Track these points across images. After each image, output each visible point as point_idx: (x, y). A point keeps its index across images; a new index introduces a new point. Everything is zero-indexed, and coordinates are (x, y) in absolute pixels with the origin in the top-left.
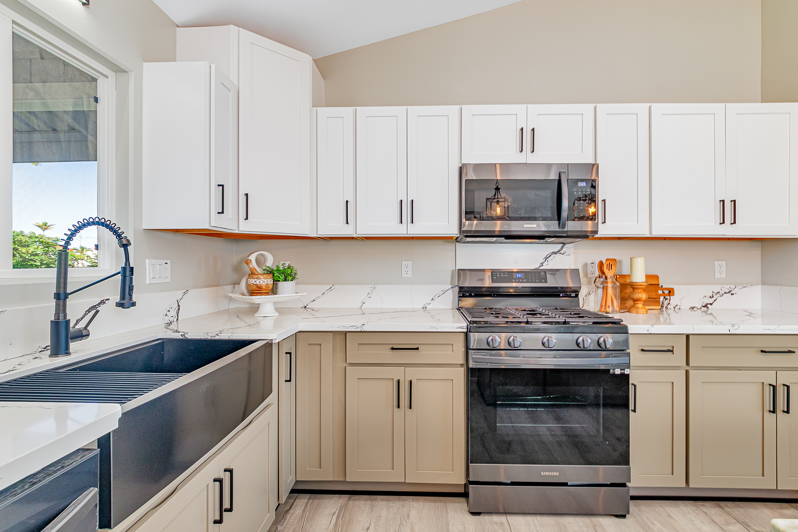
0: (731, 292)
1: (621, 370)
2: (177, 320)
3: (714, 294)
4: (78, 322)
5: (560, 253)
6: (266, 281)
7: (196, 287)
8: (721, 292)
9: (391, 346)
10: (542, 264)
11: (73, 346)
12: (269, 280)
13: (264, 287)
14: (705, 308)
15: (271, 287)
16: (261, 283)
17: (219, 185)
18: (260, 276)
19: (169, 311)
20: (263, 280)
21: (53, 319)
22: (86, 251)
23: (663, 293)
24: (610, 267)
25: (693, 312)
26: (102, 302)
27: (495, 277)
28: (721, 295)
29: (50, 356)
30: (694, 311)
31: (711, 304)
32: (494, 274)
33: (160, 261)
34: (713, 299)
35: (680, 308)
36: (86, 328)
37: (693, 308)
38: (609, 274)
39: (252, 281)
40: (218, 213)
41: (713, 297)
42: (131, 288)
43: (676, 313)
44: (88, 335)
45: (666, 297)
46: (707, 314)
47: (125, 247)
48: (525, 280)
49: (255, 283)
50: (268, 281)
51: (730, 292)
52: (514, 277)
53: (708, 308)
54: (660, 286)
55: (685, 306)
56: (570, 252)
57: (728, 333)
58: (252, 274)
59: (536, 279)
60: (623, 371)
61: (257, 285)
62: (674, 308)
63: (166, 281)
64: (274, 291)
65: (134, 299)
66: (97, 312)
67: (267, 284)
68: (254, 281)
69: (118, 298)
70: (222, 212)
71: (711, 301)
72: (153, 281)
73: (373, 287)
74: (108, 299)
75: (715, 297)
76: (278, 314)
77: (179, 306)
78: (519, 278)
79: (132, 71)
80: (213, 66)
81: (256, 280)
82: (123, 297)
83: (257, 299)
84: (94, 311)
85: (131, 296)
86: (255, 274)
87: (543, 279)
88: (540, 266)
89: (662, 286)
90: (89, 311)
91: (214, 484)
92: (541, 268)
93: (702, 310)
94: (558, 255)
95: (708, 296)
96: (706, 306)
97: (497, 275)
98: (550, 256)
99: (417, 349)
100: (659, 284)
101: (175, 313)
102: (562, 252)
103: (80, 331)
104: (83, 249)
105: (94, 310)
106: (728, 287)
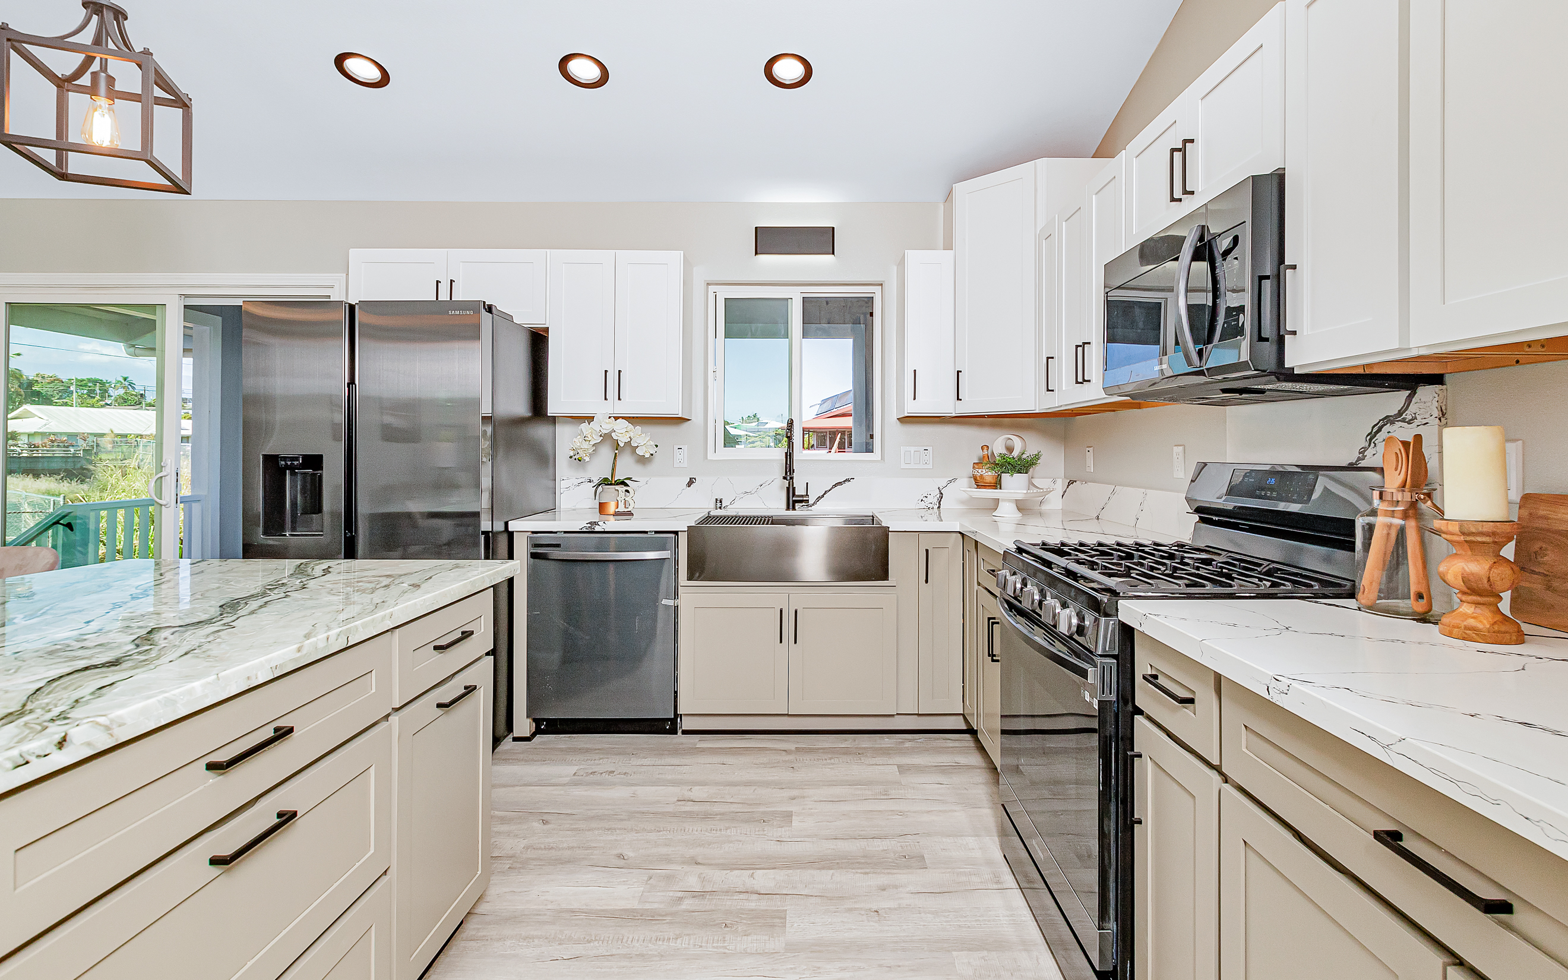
2: (939, 507)
5: (1403, 420)
10: (1364, 452)
19: (926, 497)
26: (848, 480)
27: (1235, 481)
32: (1236, 475)
33: (917, 448)
48: (1274, 495)
52: (1263, 483)
56: (1428, 415)
59: (1293, 493)
63: (926, 467)
72: (908, 467)
77: (941, 494)
78: (1269, 488)
90: (833, 485)
94: (1396, 424)
97: (1239, 476)
98: (1379, 430)
101: (935, 501)
102: (1408, 416)
105: (839, 485)
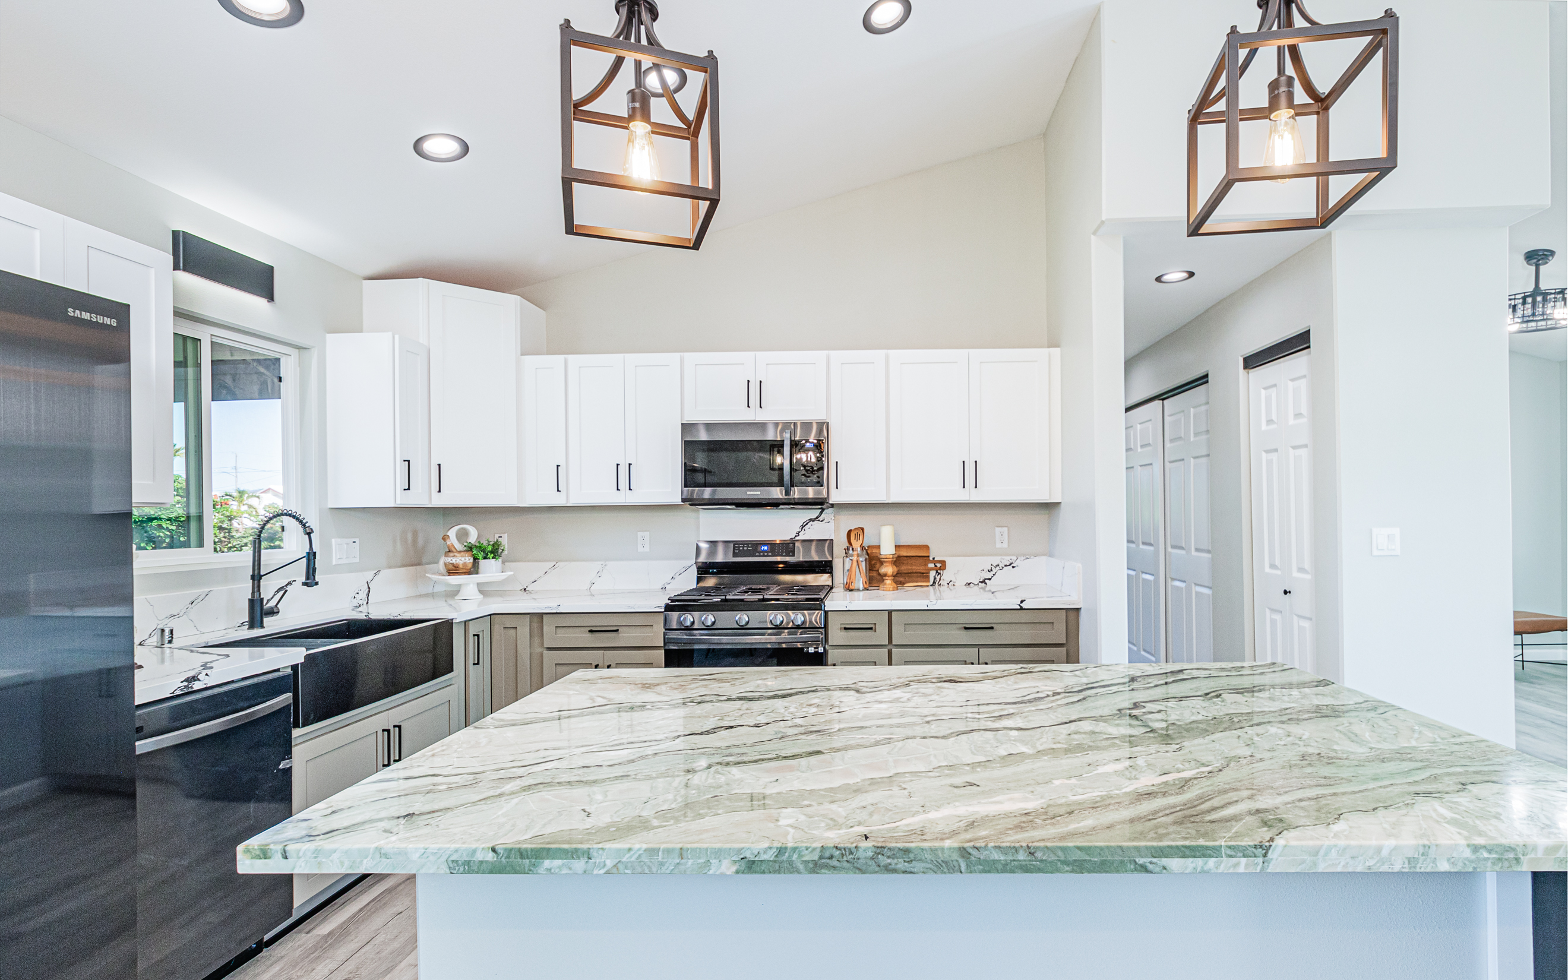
0: (1013, 565)
1: (815, 648)
3: (993, 567)
4: (268, 601)
5: (819, 520)
6: (463, 559)
7: (390, 567)
8: (1001, 565)
9: (589, 629)
10: (798, 534)
11: (267, 620)
12: (467, 558)
13: (461, 566)
14: (983, 584)
15: (470, 566)
16: (457, 562)
17: (404, 461)
18: (456, 554)
19: (358, 593)
20: (460, 558)
21: (250, 597)
22: (249, 497)
23: (936, 566)
24: (857, 537)
25: (969, 589)
26: (290, 583)
27: (737, 550)
28: (1001, 568)
29: (248, 629)
30: (971, 587)
31: (990, 579)
32: (737, 547)
33: (347, 540)
34: (992, 573)
35: (955, 584)
36: (276, 605)
37: (969, 584)
38: (856, 544)
39: (449, 560)
40: (405, 490)
41: (992, 570)
42: (314, 570)
43: (950, 591)
44: (278, 612)
45: (939, 571)
46: (985, 591)
47: (309, 534)
48: (770, 554)
49: (451, 562)
50: (465, 559)
51: (1011, 564)
52: (759, 549)
53: (986, 584)
54: (931, 559)
55: (960, 582)
56: (830, 519)
57: (927, 608)
58: (450, 551)
59: (782, 552)
60: (817, 650)
61: (453, 564)
62: (948, 584)
63: (354, 561)
64: (474, 569)
65: (317, 580)
66: (286, 591)
67: (465, 563)
68: (450, 560)
69: (304, 579)
70: (409, 489)
71: (989, 575)
72: (340, 562)
73: (604, 564)
74: (295, 581)
75: (994, 571)
76: (482, 596)
77: (369, 588)
78: (764, 551)
79: (313, 347)
80: (397, 337)
81: (452, 558)
82: (308, 578)
83: (455, 580)
84: (283, 592)
85: (314, 576)
86: (453, 552)
87: (792, 552)
88: (796, 536)
89: (934, 558)
90: (277, 592)
91: (383, 734)
92: (797, 538)
93: (980, 586)
94: (816, 522)
95: (986, 570)
96: (983, 582)
97: (739, 547)
98: (807, 524)
99: (617, 630)
100: (929, 556)
101: (364, 596)
102: (821, 518)
103: (272, 608)
104: (241, 493)
105: (283, 590)
106: (1008, 558)
